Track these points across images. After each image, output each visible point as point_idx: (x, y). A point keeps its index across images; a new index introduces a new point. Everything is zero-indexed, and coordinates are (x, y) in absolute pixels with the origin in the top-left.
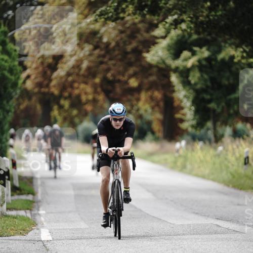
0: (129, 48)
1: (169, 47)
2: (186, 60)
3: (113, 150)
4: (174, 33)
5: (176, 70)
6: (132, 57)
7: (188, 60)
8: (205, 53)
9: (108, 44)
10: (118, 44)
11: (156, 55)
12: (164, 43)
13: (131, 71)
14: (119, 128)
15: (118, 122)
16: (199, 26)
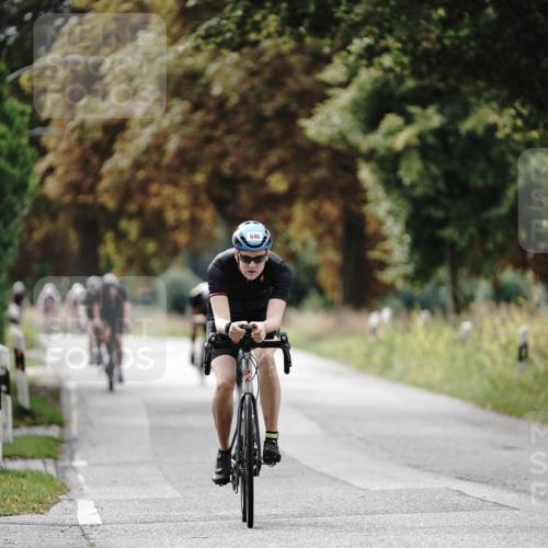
0: (269, 108)
1: (356, 107)
2: (392, 133)
3: (242, 327)
4: (367, 76)
5: (370, 156)
6: (275, 128)
7: (397, 134)
8: (433, 118)
9: (223, 100)
10: (244, 100)
11: (327, 123)
12: (344, 97)
13: (274, 157)
14: (254, 277)
15: (252, 264)
16: (421, 61)
